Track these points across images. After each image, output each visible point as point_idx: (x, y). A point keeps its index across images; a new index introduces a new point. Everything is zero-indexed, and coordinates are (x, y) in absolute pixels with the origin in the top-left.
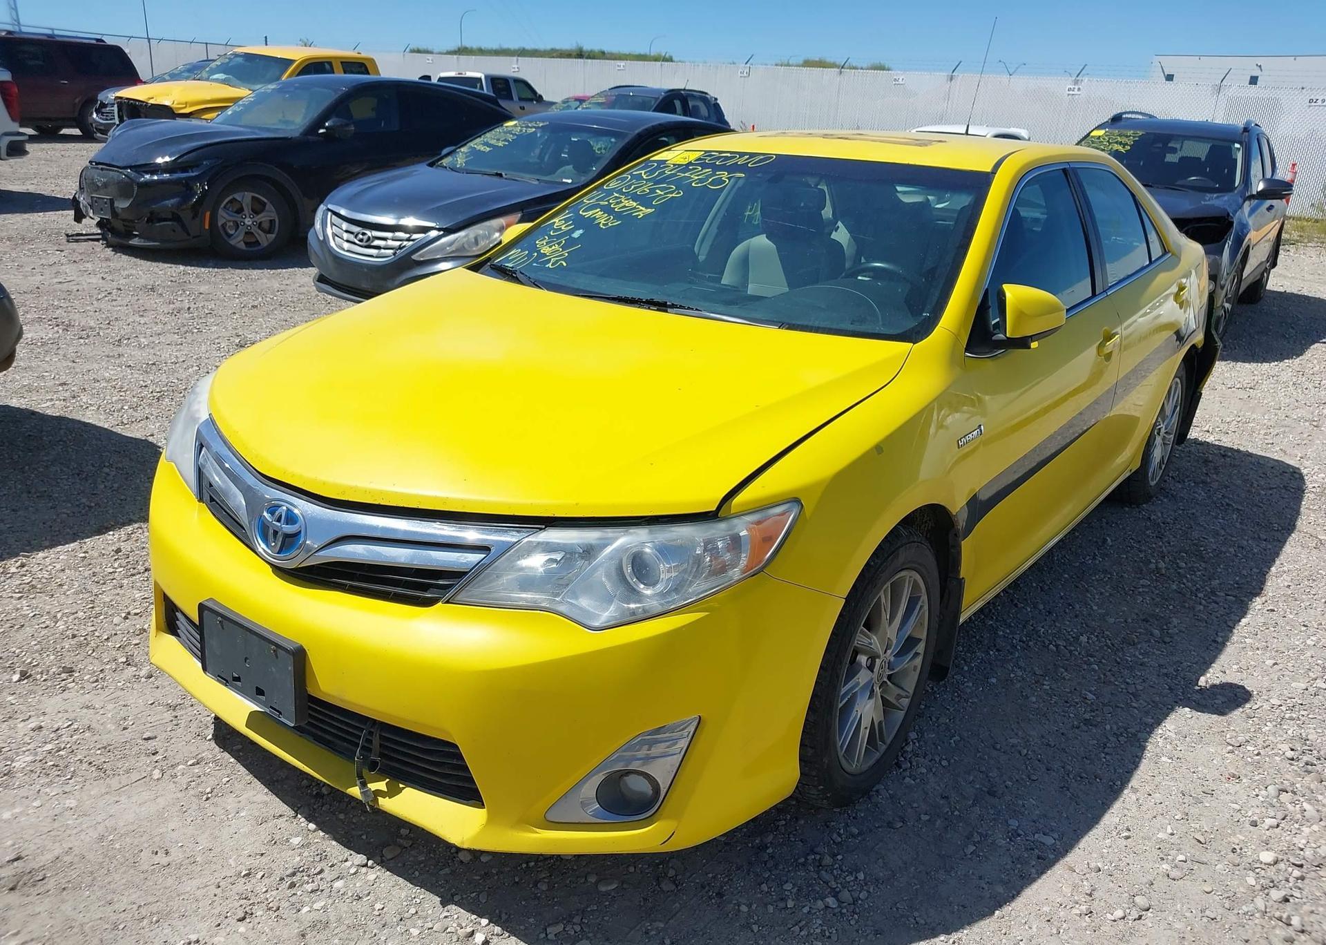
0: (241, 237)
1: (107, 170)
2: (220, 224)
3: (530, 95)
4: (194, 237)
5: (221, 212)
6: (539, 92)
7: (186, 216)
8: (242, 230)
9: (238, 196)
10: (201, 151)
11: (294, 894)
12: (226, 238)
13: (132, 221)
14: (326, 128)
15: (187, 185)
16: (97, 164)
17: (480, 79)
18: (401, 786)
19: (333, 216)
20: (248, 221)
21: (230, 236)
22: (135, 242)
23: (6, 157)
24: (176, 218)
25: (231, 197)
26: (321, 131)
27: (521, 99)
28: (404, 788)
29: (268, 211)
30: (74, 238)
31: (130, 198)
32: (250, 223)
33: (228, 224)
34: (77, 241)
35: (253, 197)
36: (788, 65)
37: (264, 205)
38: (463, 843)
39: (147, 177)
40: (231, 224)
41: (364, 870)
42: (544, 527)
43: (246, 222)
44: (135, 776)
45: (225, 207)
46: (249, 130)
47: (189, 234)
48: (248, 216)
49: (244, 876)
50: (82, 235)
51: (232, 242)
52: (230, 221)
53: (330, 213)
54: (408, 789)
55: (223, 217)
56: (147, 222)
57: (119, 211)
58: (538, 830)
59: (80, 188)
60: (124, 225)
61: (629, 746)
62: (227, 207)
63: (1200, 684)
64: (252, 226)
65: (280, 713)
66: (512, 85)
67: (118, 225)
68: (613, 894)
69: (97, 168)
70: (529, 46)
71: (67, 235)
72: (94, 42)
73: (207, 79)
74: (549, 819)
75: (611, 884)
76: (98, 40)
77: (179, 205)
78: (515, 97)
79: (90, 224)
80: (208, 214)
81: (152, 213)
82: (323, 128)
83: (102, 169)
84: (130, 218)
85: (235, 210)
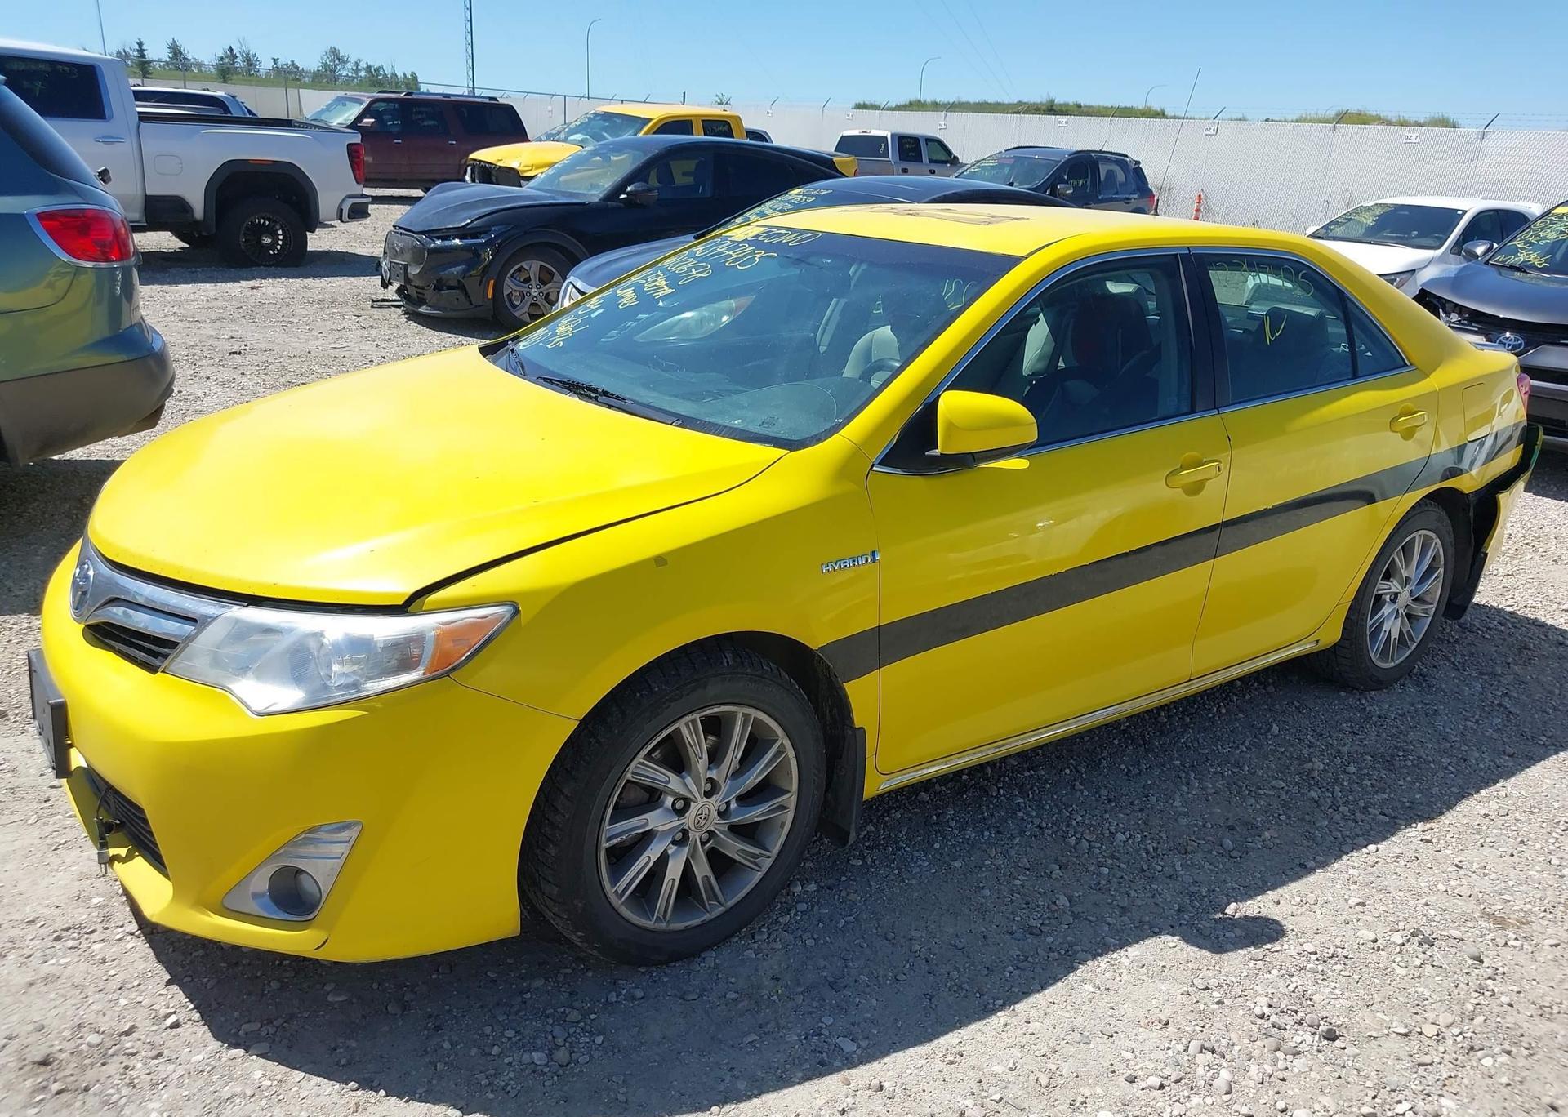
0: (526, 309)
1: (406, 235)
2: (505, 293)
3: (943, 157)
4: (476, 306)
5: (507, 281)
6: (955, 153)
7: (471, 284)
8: (528, 301)
9: (525, 265)
10: (489, 217)
11: (54, 947)
12: (512, 310)
13: (423, 288)
14: (628, 194)
15: (475, 251)
16: (400, 228)
17: (886, 138)
18: (137, 854)
19: (574, 289)
20: (534, 292)
21: (515, 306)
22: (423, 309)
23: (348, 220)
24: (461, 287)
25: (519, 266)
26: (623, 196)
27: (931, 161)
28: (137, 856)
29: (556, 282)
30: (379, 303)
31: (420, 264)
32: (537, 294)
33: (514, 294)
34: (381, 307)
35: (541, 266)
36: (1286, 121)
37: (552, 274)
38: (152, 916)
39: (438, 242)
40: (518, 294)
41: (129, 938)
42: (246, 604)
43: (533, 290)
44: (15, 818)
45: (512, 276)
46: (548, 194)
47: (472, 304)
48: (534, 286)
49: (27, 922)
50: (387, 301)
51: (517, 314)
52: (516, 291)
53: (571, 286)
54: (140, 857)
55: (509, 286)
56: (434, 289)
57: (411, 277)
58: (212, 914)
59: (385, 253)
60: (417, 292)
61: (292, 843)
62: (515, 275)
63: (1227, 911)
64: (539, 297)
66: (923, 144)
67: (412, 291)
68: (336, 1006)
69: (397, 233)
70: (991, 99)
71: (373, 301)
72: (487, 101)
73: (565, 140)
74: (227, 905)
75: (340, 995)
76: (491, 99)
77: (464, 273)
78: (925, 159)
79: (391, 293)
80: (492, 282)
81: (439, 281)
82: (624, 194)
83: (401, 234)
84: (421, 285)
85: (522, 280)
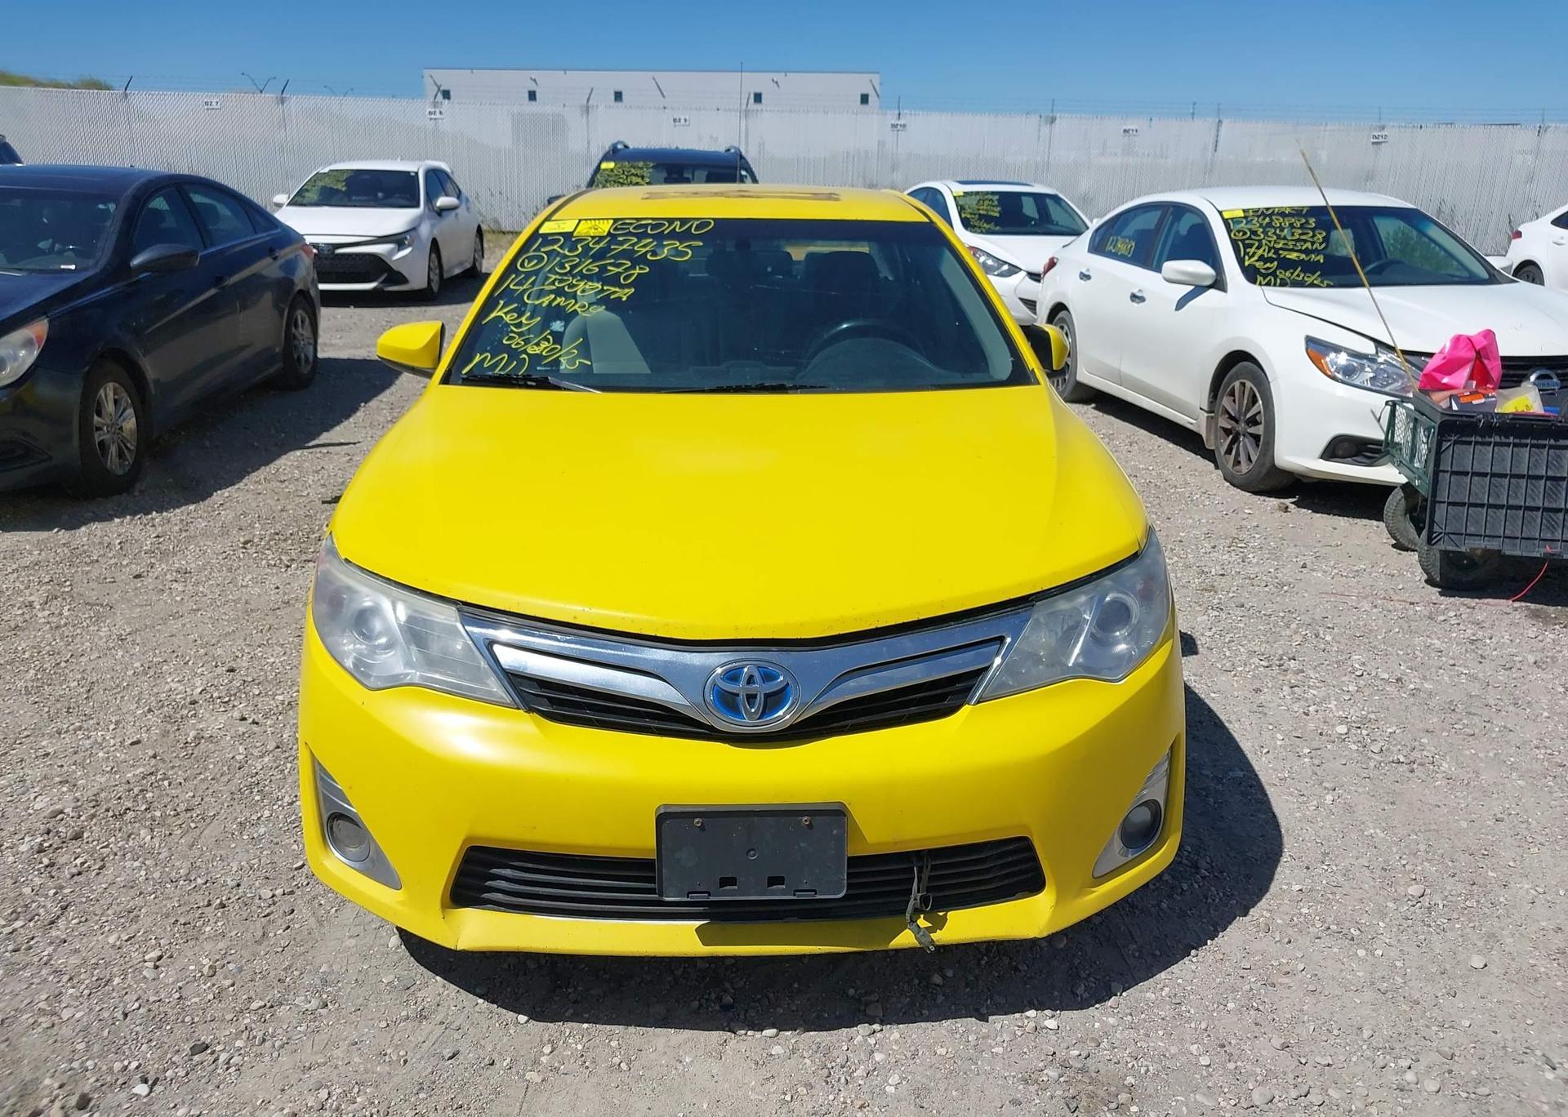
18: (942, 914)
28: (946, 915)
38: (1042, 931)
65: (815, 891)
74: (1096, 876)
